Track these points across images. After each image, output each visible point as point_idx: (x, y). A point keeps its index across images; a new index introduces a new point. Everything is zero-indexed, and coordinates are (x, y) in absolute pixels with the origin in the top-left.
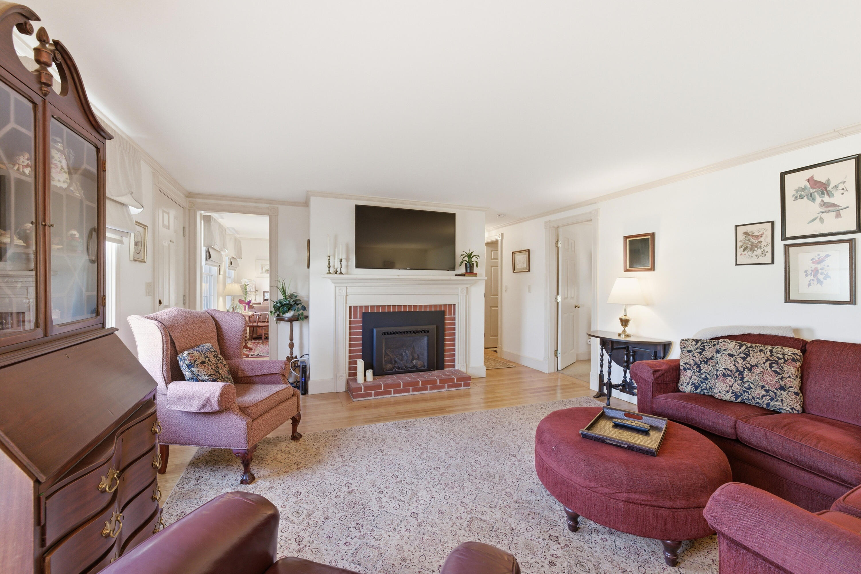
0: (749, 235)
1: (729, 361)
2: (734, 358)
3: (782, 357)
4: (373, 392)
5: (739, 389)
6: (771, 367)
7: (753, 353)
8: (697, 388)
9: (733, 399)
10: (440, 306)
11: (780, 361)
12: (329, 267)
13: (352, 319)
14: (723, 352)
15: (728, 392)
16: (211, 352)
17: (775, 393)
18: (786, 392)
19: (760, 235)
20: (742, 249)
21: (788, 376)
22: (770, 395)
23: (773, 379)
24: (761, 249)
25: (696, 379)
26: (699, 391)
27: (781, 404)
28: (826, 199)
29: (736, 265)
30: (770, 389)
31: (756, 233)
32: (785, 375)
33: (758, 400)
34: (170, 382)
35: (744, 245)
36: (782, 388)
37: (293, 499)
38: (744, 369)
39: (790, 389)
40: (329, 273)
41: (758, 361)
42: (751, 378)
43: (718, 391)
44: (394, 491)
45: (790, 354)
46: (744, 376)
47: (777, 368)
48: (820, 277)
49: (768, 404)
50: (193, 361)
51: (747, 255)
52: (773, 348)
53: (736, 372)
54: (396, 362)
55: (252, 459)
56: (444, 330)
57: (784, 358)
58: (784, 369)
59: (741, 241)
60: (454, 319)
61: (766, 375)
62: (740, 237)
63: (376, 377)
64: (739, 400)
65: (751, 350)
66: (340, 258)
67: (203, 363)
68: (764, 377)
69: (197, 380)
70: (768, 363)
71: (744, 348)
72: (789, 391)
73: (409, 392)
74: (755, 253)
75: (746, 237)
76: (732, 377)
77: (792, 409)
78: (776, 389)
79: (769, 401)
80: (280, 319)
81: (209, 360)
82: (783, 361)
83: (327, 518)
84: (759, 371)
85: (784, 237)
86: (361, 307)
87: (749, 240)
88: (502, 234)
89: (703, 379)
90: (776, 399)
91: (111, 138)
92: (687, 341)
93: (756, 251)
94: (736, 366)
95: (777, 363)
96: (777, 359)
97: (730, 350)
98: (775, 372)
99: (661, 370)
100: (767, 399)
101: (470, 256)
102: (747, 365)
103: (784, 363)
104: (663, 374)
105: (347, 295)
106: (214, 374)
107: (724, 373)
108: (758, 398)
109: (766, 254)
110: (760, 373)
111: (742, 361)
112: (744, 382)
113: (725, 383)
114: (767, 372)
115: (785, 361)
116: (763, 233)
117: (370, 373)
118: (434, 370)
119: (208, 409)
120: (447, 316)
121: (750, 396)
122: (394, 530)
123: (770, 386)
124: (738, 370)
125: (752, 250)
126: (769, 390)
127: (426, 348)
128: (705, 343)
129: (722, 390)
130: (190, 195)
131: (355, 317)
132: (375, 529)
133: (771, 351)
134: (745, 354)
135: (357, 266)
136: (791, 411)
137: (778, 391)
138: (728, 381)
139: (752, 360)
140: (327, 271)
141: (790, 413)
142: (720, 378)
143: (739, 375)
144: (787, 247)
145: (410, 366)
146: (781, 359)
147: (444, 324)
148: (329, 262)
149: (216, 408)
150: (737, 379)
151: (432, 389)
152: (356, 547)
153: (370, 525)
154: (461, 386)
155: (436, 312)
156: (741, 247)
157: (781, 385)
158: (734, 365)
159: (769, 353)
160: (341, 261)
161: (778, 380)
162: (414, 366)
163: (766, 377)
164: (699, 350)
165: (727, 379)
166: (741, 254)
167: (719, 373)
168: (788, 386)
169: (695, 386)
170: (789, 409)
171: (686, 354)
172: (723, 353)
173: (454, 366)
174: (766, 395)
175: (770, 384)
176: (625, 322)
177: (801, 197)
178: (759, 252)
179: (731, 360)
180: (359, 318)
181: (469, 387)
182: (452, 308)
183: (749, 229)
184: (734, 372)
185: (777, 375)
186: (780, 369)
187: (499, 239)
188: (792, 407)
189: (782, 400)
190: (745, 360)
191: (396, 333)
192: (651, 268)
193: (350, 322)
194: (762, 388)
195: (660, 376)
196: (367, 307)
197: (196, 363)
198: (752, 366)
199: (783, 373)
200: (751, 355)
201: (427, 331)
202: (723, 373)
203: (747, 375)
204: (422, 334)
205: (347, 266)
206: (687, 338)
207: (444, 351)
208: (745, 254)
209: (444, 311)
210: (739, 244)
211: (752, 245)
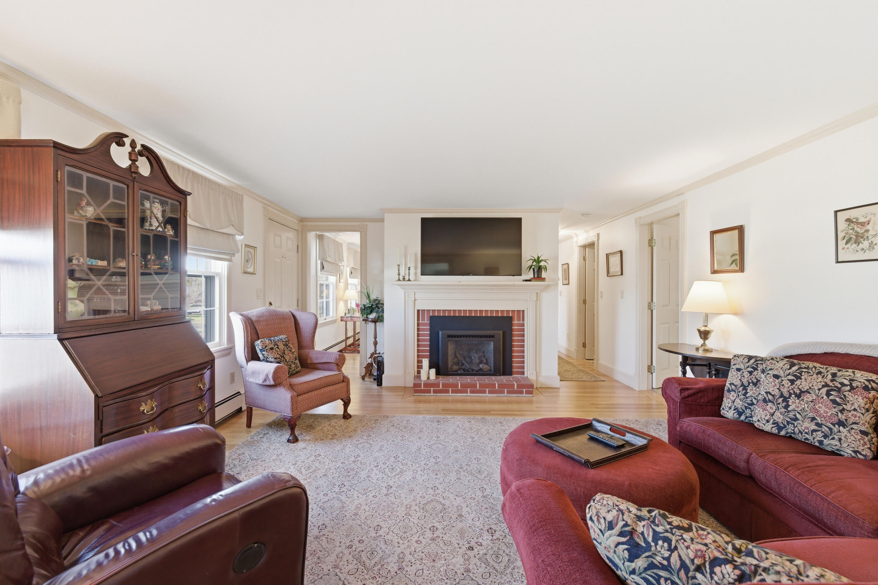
0: (853, 222)
1: (773, 384)
2: (780, 380)
3: (849, 383)
4: (432, 389)
5: (782, 418)
6: (828, 394)
7: (806, 376)
8: (740, 414)
9: (775, 431)
10: (508, 311)
11: (843, 388)
12: (399, 275)
13: (420, 322)
14: (768, 372)
15: (768, 421)
16: (283, 341)
17: (830, 429)
18: (847, 429)
19: (866, 222)
20: (845, 241)
21: (853, 408)
22: (823, 430)
23: (829, 411)
24: (868, 240)
25: (739, 404)
26: (743, 418)
27: (838, 444)
29: (838, 262)
30: (824, 422)
31: (861, 220)
32: (848, 407)
33: (806, 435)
34: (250, 361)
35: (847, 236)
36: (841, 423)
37: (313, 458)
38: (790, 394)
39: (854, 426)
40: (399, 280)
41: (811, 386)
42: (798, 407)
43: (757, 419)
44: (388, 467)
45: (863, 381)
46: (790, 403)
47: (838, 396)
49: (821, 442)
50: (264, 347)
51: (850, 249)
52: (839, 371)
53: (780, 397)
54: (463, 364)
55: (296, 425)
56: (511, 335)
57: (851, 385)
58: (848, 399)
59: (842, 231)
60: (523, 325)
61: (820, 405)
62: (842, 225)
63: (439, 376)
64: (783, 433)
65: (805, 372)
66: (409, 266)
67: (272, 349)
68: (817, 407)
69: (267, 361)
70: (826, 389)
71: (795, 368)
72: (852, 429)
73: (467, 393)
74: (861, 246)
75: (849, 225)
76: (774, 403)
77: (855, 452)
78: (832, 424)
79: (822, 439)
80: (366, 320)
81: (278, 348)
82: (848, 388)
83: (325, 475)
84: (811, 399)
86: (428, 311)
87: (853, 229)
88: (598, 235)
89: (748, 404)
90: (832, 437)
91: (190, 194)
92: (738, 357)
93: (862, 243)
94: (780, 390)
95: (839, 390)
96: (839, 386)
97: (777, 369)
98: (834, 402)
99: (692, 389)
100: (819, 436)
101: (538, 261)
102: (795, 390)
103: (849, 391)
104: (694, 394)
105: (415, 300)
106: (279, 358)
107: (765, 398)
108: (806, 433)
109: (875, 247)
110: (812, 402)
111: (790, 384)
112: (789, 411)
113: (765, 409)
114: (822, 401)
115: (852, 388)
116: (871, 218)
117: (433, 371)
118: (500, 375)
119: (267, 383)
120: (515, 322)
121: (796, 429)
122: (365, 493)
123: (823, 419)
124: (782, 396)
125: (857, 242)
126: (822, 424)
127: (493, 352)
128: (760, 360)
129: (761, 418)
130: (302, 220)
131: (423, 319)
132: (352, 490)
133: (834, 375)
134: (795, 376)
135: (422, 274)
136: (853, 454)
137: (835, 426)
138: (768, 408)
139: (803, 384)
140: (397, 279)
141: (853, 457)
142: (761, 403)
143: (783, 401)
145: (476, 369)
146: (847, 385)
147: (511, 330)
148: (399, 270)
149: (272, 383)
150: (780, 406)
151: (490, 392)
152: (329, 498)
153: (351, 486)
154: (523, 393)
155: (502, 317)
156: (844, 239)
157: (839, 420)
158: (778, 389)
159: (830, 377)
160: (409, 269)
161: (837, 413)
162: (481, 369)
163: (819, 407)
164: (750, 369)
165: (768, 405)
166: (843, 249)
167: (760, 397)
168: (851, 421)
169: (738, 411)
170: (850, 452)
171: (735, 373)
172: (768, 374)
173: (523, 373)
174: (818, 431)
175: (824, 416)
176: (705, 335)
178: (865, 244)
179: (776, 383)
180: (427, 321)
181: (532, 395)
182: (521, 314)
183: (852, 214)
184: (777, 397)
185: (835, 406)
186: (841, 398)
187: (595, 240)
188: (856, 449)
189: (840, 440)
190: (794, 384)
191: (466, 336)
192: (739, 269)
193: (418, 324)
194: (812, 421)
195: (688, 396)
196: (434, 311)
197: (266, 348)
198: (802, 392)
199: (846, 404)
200: (803, 377)
201: (493, 336)
202: (763, 398)
203: (793, 402)
204: (488, 339)
205: (416, 274)
206: (740, 353)
207: (511, 357)
208: (848, 248)
209: (512, 317)
210: (841, 235)
211: (857, 236)
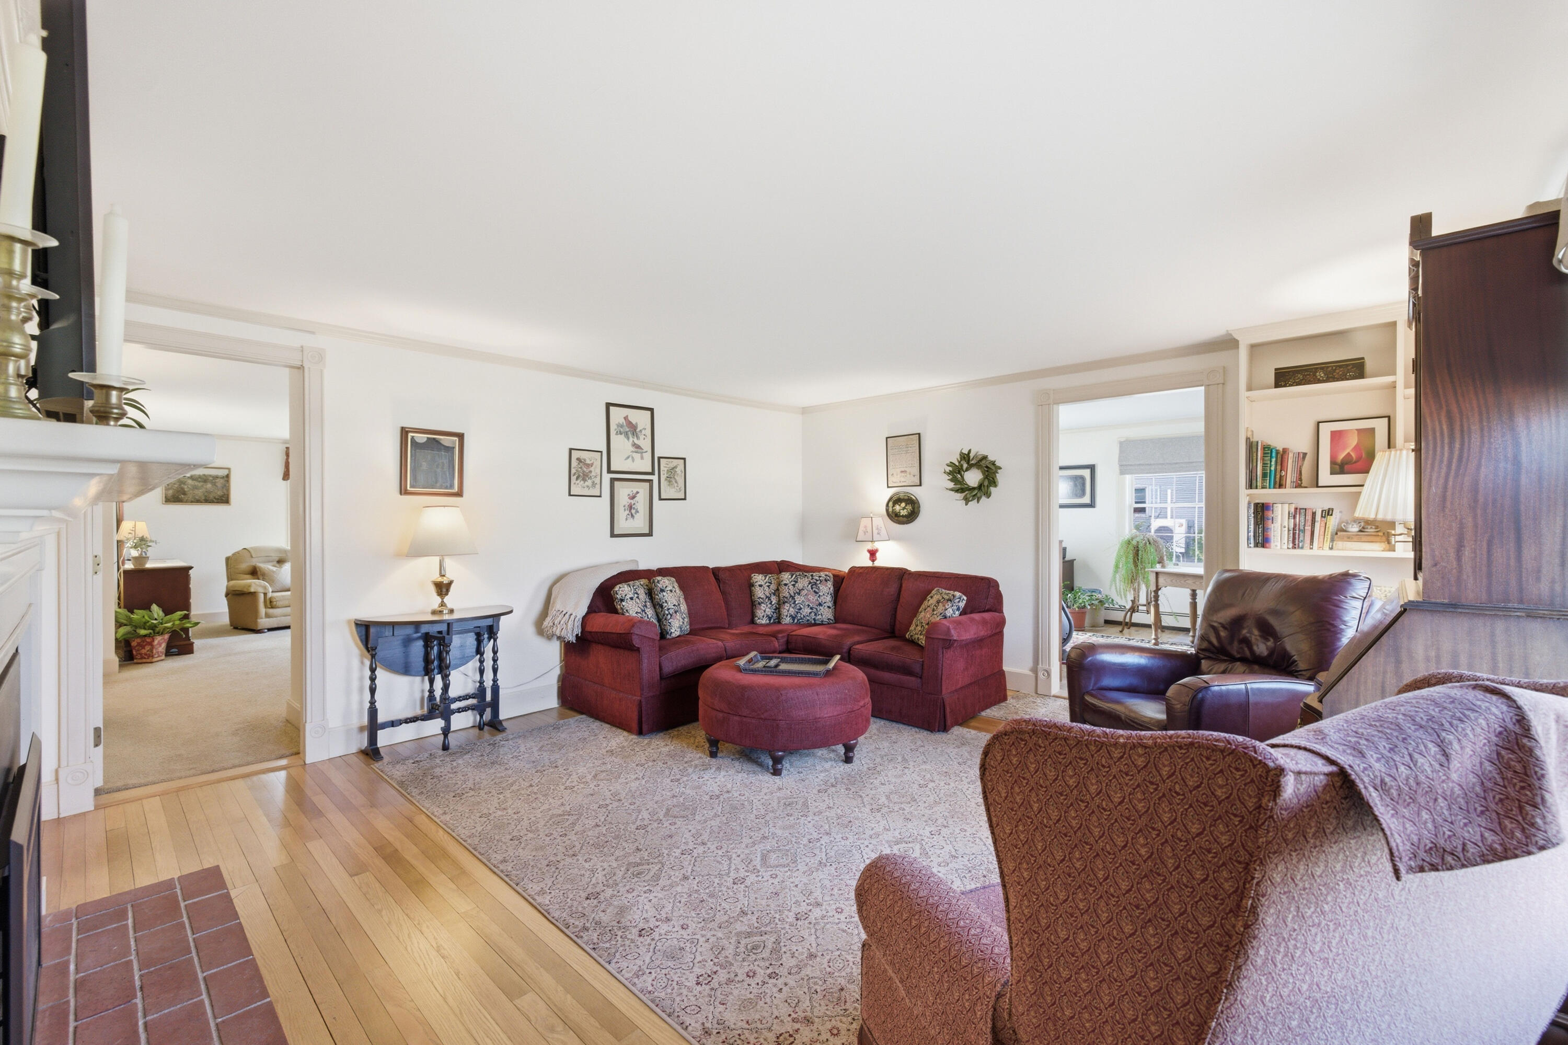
0: (580, 462)
19: (590, 464)
20: (575, 477)
24: (591, 479)
28: (636, 441)
29: (570, 494)
31: (588, 462)
35: (577, 472)
48: (633, 511)
51: (579, 484)
59: (574, 468)
62: (574, 462)
74: (587, 483)
75: (578, 464)
85: (609, 471)
87: (581, 468)
93: (587, 481)
109: (595, 486)
116: (593, 462)
125: (584, 480)
144: (613, 481)
156: (575, 475)
166: (574, 483)
177: (621, 434)
178: (589, 483)
183: (583, 455)
208: (577, 484)
210: (573, 471)
211: (584, 475)
